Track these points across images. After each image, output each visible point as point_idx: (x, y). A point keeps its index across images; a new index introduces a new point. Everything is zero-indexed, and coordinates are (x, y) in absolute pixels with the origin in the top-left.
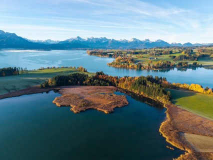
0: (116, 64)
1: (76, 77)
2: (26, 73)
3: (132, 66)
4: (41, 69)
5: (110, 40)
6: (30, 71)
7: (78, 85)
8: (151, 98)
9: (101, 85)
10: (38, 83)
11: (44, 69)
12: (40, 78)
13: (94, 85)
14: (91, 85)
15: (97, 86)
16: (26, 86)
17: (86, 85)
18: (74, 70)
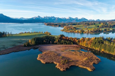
0: (67, 30)
1: (48, 38)
2: (12, 36)
3: (77, 31)
4: (21, 33)
5: (56, 18)
6: (14, 34)
7: (51, 44)
8: (112, 54)
9: (67, 44)
10: (21, 43)
11: (23, 33)
12: (22, 39)
13: (62, 44)
14: (60, 44)
15: (64, 44)
16: (13, 45)
17: (56, 44)
18: (42, 34)
